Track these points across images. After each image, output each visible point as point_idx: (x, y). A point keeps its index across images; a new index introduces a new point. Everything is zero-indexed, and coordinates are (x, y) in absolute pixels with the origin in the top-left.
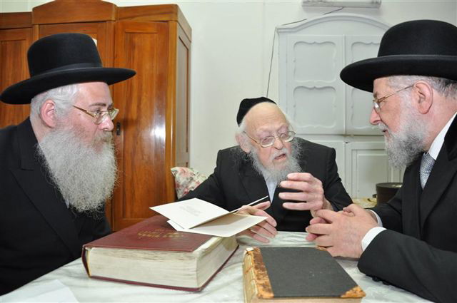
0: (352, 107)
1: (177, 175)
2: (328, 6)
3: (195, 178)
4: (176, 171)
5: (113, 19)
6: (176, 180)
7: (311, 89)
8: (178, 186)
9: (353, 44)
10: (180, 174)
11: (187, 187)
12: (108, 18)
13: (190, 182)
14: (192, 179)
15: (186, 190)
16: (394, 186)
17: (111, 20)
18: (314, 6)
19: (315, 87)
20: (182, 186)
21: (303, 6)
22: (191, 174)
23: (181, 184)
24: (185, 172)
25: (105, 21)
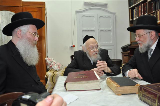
0: (100, 37)
1: (47, 61)
2: (92, 5)
3: (53, 61)
4: (47, 59)
5: (22, 6)
6: (47, 62)
7: (88, 31)
8: (48, 64)
9: (100, 17)
10: (48, 60)
11: (51, 64)
12: (20, 5)
13: (52, 63)
14: (52, 62)
15: (51, 65)
16: (114, 60)
17: (21, 6)
18: (88, 4)
19: (88, 30)
20: (49, 64)
21: (84, 4)
22: (52, 60)
23: (49, 63)
24: (49, 59)
25: (18, 6)
